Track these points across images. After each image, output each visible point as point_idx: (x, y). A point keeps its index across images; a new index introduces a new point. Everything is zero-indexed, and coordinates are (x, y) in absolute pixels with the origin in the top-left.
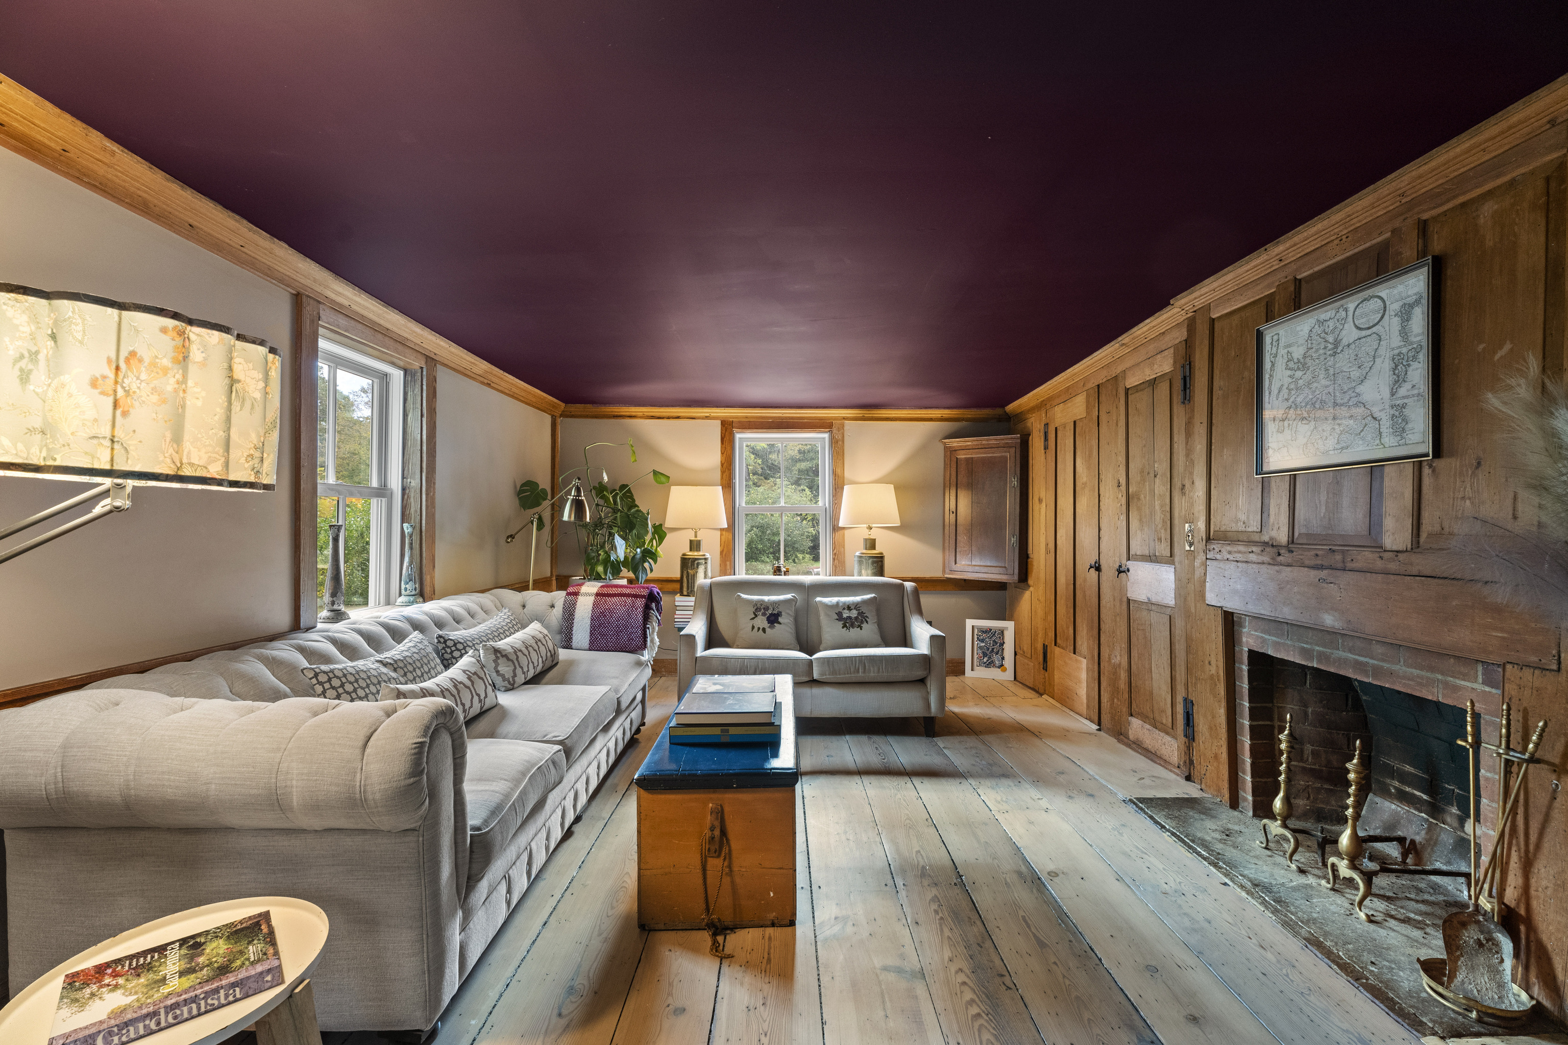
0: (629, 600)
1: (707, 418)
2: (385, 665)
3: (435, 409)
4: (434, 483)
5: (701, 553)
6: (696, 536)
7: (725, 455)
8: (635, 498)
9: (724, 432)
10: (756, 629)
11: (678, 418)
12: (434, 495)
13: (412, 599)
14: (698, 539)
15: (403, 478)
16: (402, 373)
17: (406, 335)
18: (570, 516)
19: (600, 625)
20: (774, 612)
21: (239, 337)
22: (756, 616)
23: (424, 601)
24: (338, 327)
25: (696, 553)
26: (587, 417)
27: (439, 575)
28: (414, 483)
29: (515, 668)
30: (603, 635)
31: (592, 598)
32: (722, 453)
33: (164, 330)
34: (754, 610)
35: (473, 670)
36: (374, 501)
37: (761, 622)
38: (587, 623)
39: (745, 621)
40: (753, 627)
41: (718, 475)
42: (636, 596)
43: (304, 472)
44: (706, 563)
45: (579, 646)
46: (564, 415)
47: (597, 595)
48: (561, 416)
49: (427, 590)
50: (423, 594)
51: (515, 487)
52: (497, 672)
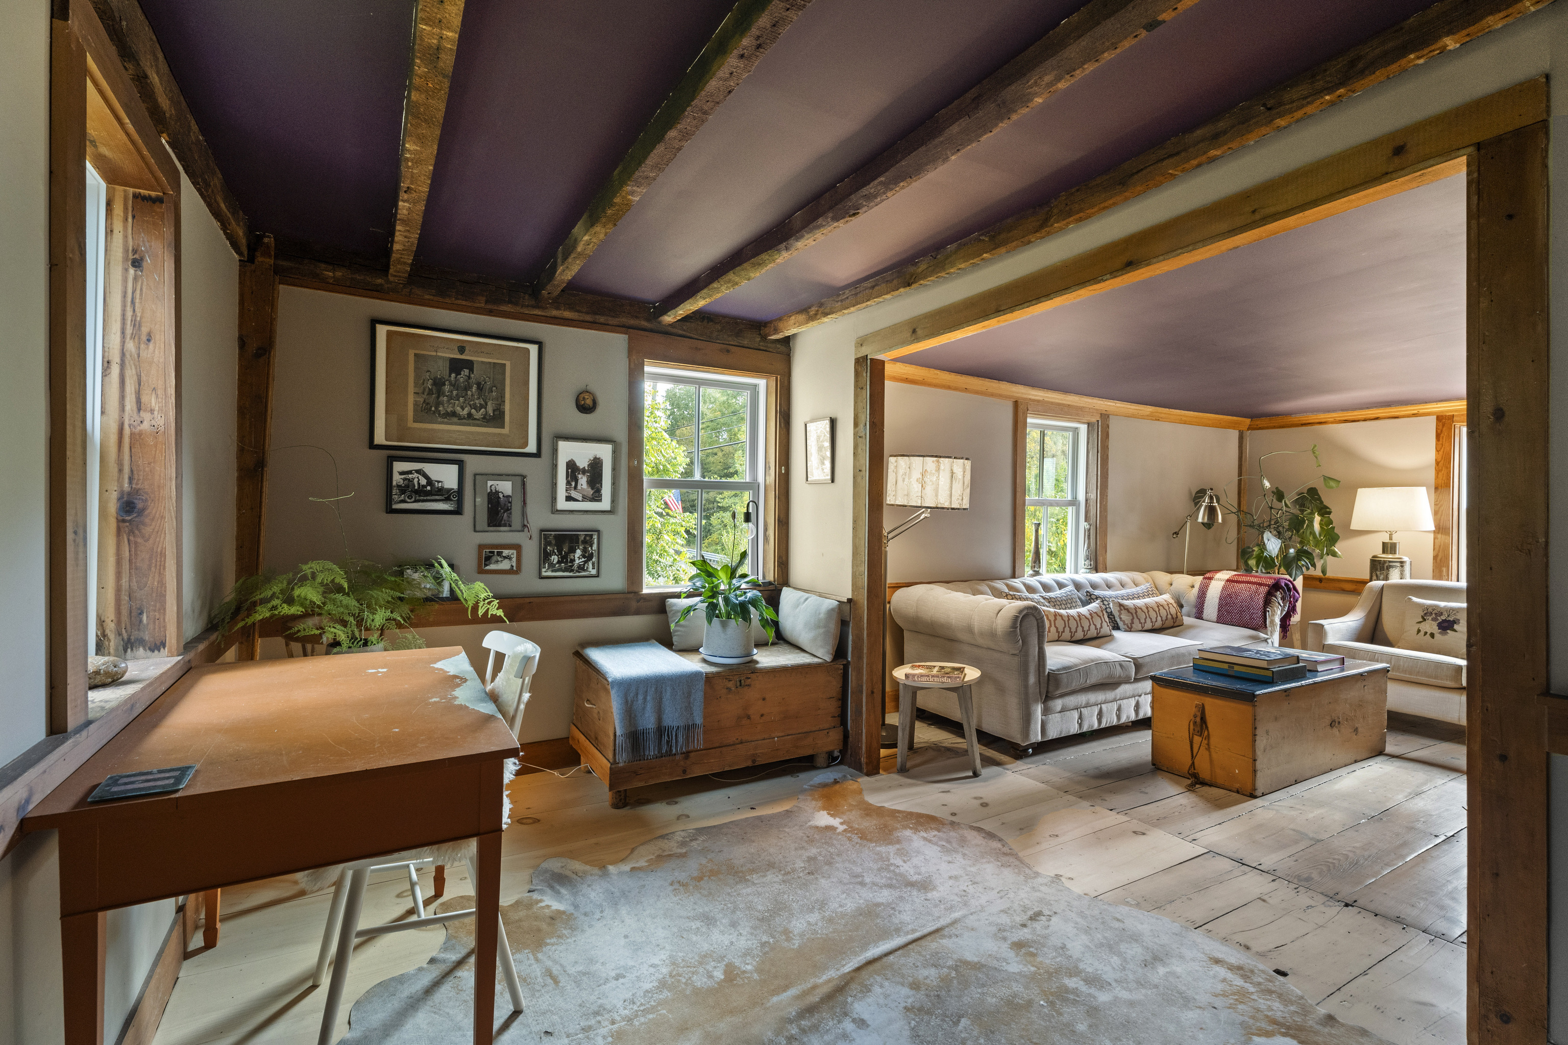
0: (1254, 587)
1: (1415, 415)
2: (1044, 598)
3: (1107, 446)
4: (1107, 496)
5: (1397, 556)
6: (1391, 538)
7: (1441, 453)
8: (1323, 499)
9: (1440, 427)
10: (1422, 633)
11: (1377, 419)
12: (1106, 503)
13: (1088, 571)
14: (1394, 541)
15: (1086, 493)
16: (1086, 426)
17: (1082, 405)
18: (1203, 518)
19: (1226, 604)
20: (1449, 619)
21: (955, 458)
22: (1425, 620)
23: (1097, 572)
24: (1038, 411)
25: (1390, 556)
26: (1274, 427)
27: (1111, 557)
28: (1093, 496)
29: (1133, 618)
30: (1228, 612)
31: (1223, 583)
32: (1437, 451)
33: (933, 462)
34: (1423, 614)
35: (1095, 611)
36: (1070, 508)
37: (1431, 626)
38: (1216, 601)
39: (1411, 626)
40: (1419, 631)
41: (1431, 475)
42: (1260, 584)
43: (1018, 495)
44: (1402, 566)
45: (1208, 618)
46: (1250, 428)
47: (1228, 580)
48: (1248, 429)
49: (1100, 566)
50: (1096, 570)
51: (1190, 493)
52: (1120, 618)
